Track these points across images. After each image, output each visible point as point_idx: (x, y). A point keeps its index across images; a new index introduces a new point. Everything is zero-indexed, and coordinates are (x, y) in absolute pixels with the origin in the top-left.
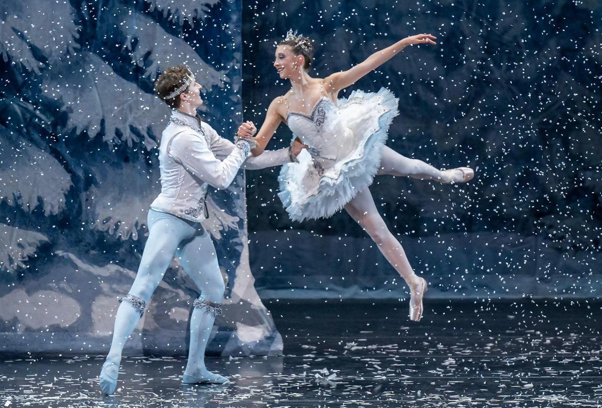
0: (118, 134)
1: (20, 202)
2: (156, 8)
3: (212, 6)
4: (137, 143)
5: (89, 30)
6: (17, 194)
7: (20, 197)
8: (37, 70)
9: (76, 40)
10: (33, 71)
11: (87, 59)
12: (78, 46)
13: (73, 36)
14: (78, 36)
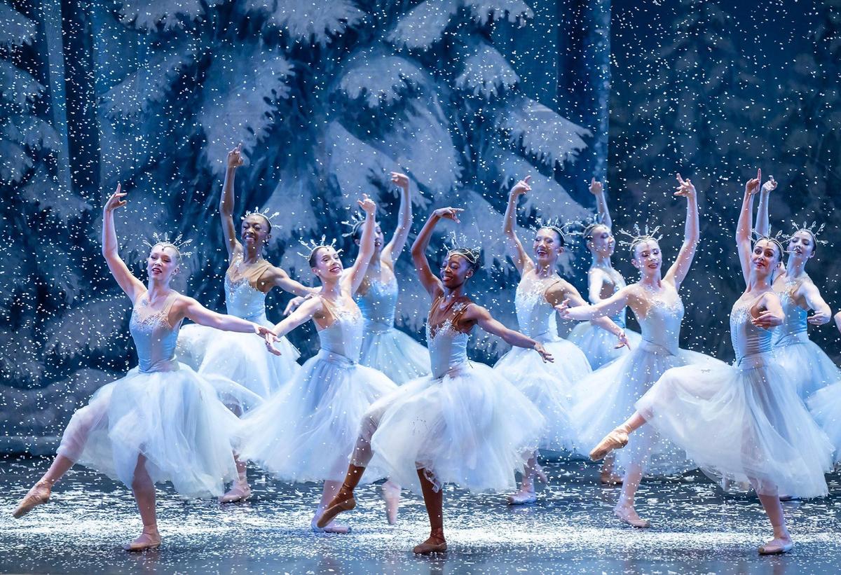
0: (496, 263)
1: (407, 323)
2: (530, 152)
3: (581, 151)
4: (512, 272)
5: (470, 171)
6: (405, 317)
7: (408, 319)
8: (424, 206)
9: (459, 179)
10: (420, 207)
11: (469, 196)
12: (460, 184)
13: (456, 176)
14: (460, 176)
